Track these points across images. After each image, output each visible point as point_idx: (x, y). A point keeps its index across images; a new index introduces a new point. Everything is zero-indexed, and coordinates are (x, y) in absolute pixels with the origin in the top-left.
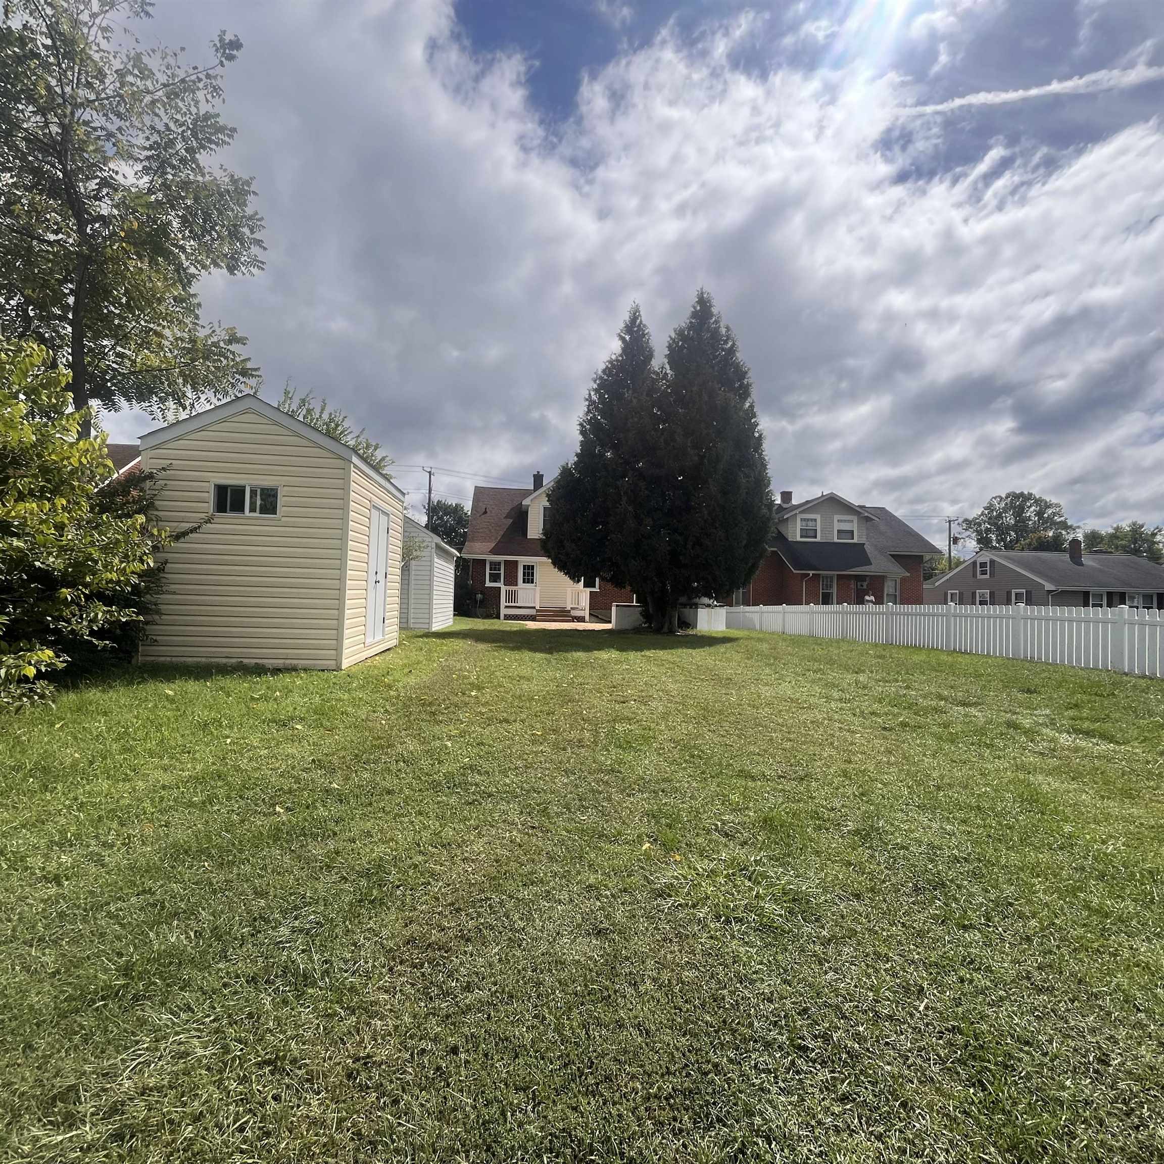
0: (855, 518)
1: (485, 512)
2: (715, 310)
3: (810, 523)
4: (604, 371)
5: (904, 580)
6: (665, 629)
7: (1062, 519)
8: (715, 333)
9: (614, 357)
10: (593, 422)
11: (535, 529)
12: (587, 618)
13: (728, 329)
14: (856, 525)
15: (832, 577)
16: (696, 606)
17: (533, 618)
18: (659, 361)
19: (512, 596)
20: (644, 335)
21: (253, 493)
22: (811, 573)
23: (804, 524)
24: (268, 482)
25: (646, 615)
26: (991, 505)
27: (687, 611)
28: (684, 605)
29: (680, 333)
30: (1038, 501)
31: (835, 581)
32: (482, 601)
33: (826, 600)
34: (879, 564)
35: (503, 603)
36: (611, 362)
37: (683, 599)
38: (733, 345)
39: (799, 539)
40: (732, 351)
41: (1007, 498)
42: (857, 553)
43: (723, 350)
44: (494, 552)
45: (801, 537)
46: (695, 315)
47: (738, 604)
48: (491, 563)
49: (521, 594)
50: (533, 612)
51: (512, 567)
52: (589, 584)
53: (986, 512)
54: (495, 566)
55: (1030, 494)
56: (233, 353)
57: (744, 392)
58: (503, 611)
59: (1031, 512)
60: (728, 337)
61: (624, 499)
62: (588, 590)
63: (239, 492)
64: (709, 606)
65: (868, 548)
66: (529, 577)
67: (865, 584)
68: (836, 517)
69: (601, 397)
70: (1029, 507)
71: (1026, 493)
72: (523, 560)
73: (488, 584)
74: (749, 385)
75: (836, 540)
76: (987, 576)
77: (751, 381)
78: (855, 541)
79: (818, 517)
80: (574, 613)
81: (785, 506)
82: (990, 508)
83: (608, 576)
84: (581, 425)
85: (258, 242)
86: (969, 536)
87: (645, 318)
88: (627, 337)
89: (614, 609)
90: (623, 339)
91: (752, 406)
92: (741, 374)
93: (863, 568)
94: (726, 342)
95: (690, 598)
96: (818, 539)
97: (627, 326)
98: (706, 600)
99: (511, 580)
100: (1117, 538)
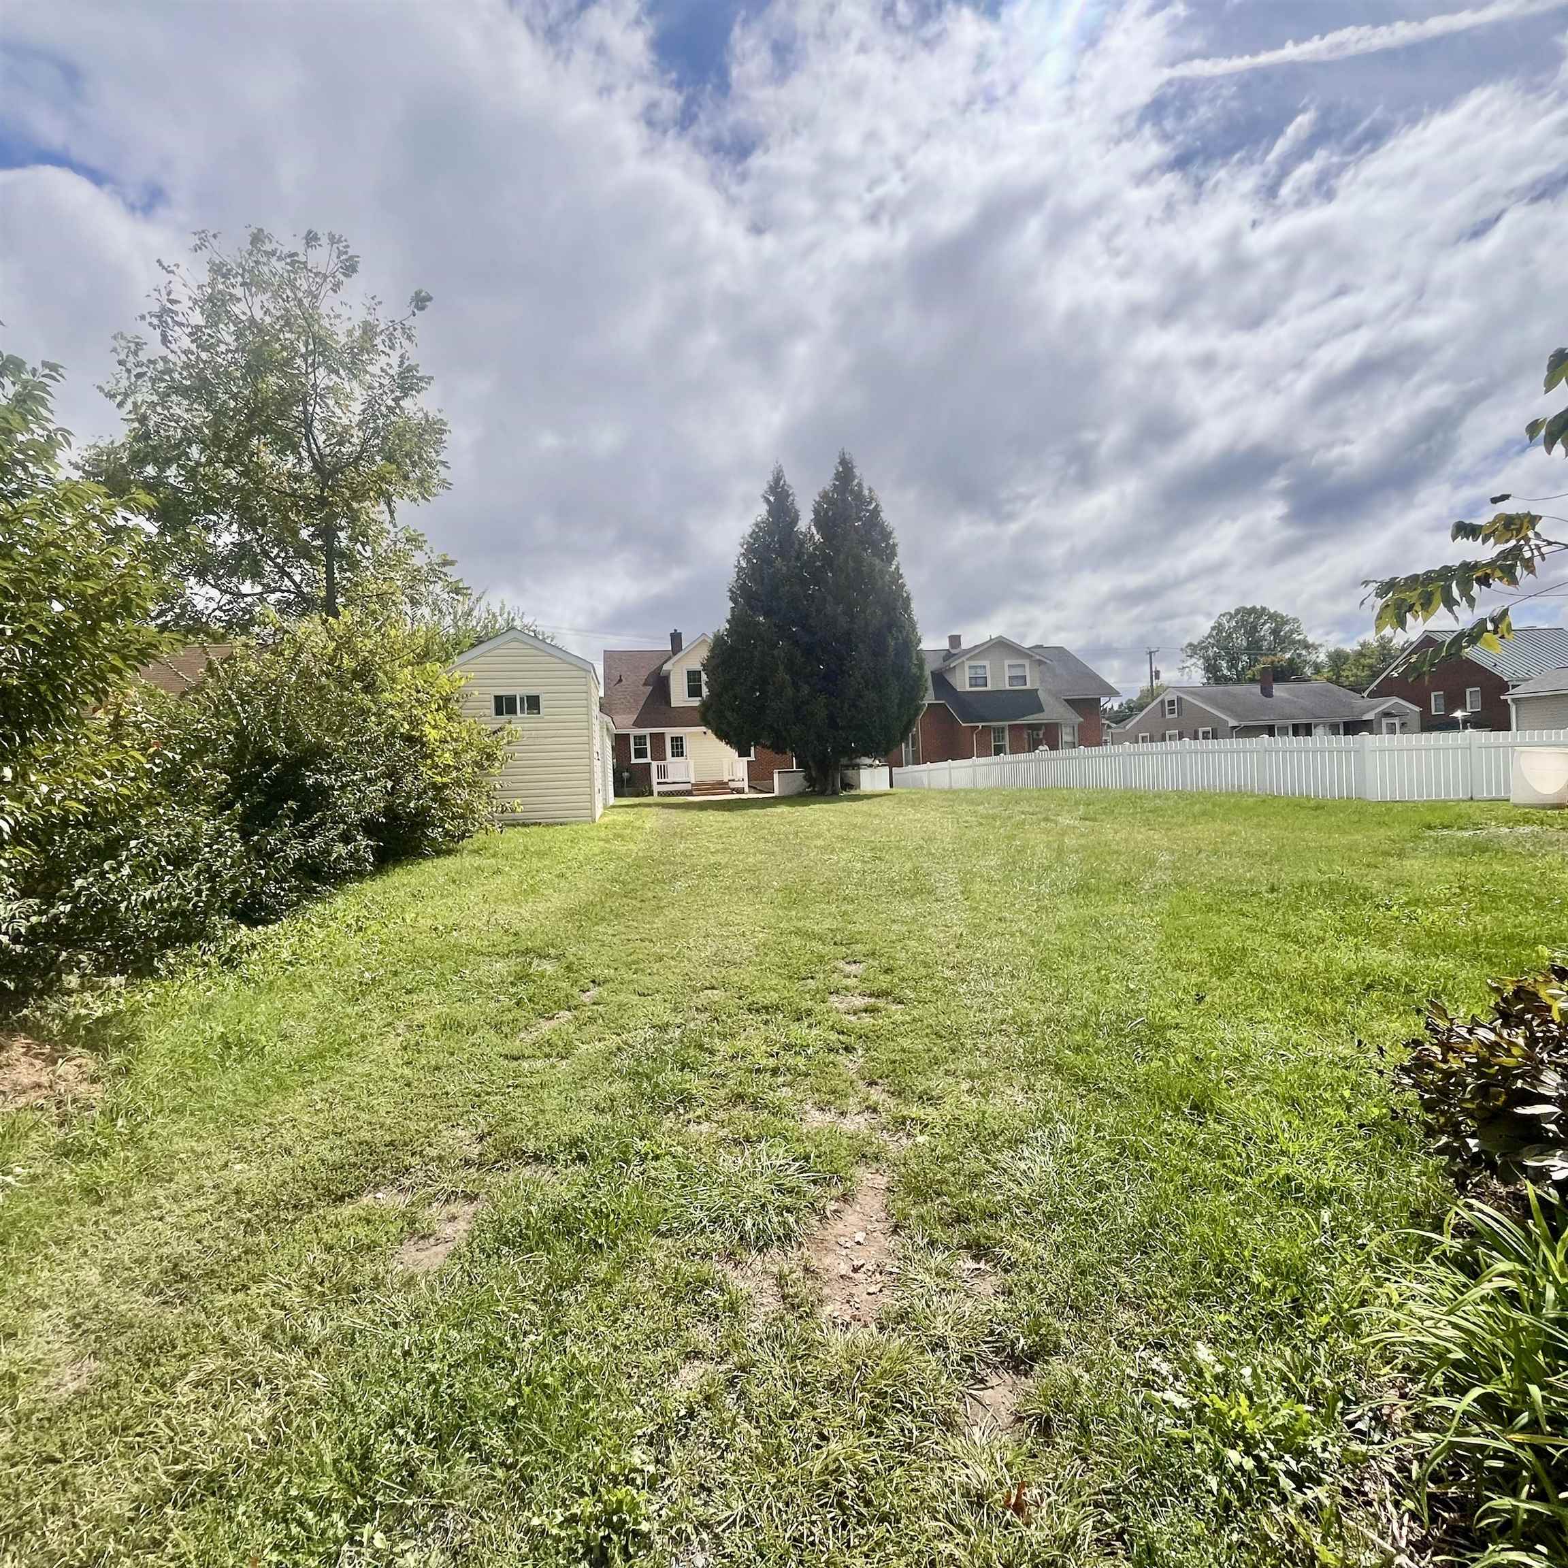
0: (1026, 663)
1: (620, 680)
2: (857, 472)
3: (979, 671)
4: (751, 536)
5: (1080, 726)
6: (829, 792)
7: (1301, 637)
8: (858, 496)
9: (759, 519)
10: (743, 587)
11: (679, 696)
12: (746, 790)
13: (870, 490)
14: (1027, 669)
15: (1003, 728)
16: (858, 766)
17: (689, 793)
18: (805, 522)
19: (662, 772)
20: (788, 496)
21: (522, 699)
22: (980, 725)
23: (973, 671)
24: (533, 692)
25: (809, 779)
26: (1220, 624)
27: (850, 773)
28: (847, 767)
29: (824, 496)
30: (1273, 617)
31: (1007, 732)
32: (629, 779)
33: (999, 750)
34: (1053, 711)
35: (655, 779)
36: (757, 525)
37: (844, 761)
38: (877, 505)
39: (968, 689)
40: (876, 512)
41: (1236, 614)
42: (1030, 701)
43: (868, 511)
44: (637, 724)
45: (971, 686)
46: (838, 476)
47: (907, 764)
48: (635, 737)
49: (670, 769)
50: (688, 787)
51: (658, 739)
52: (743, 753)
53: (1214, 633)
54: (640, 739)
55: (1264, 609)
56: (445, 575)
57: (890, 553)
58: (656, 788)
59: (1265, 630)
60: (872, 499)
61: (781, 668)
62: (746, 759)
63: (511, 700)
64: (871, 766)
65: (1042, 695)
66: (678, 750)
67: (1041, 733)
68: (1007, 662)
69: (749, 561)
70: (1263, 624)
71: (1258, 607)
72: (670, 732)
73: (634, 761)
74: (894, 545)
75: (1008, 687)
76: (1176, 715)
77: (896, 541)
78: (1028, 687)
79: (986, 663)
80: (732, 785)
81: (953, 651)
82: (1218, 628)
83: (768, 743)
84: (730, 590)
85: (443, 463)
86: (1194, 664)
87: (789, 479)
88: (772, 499)
89: (776, 776)
90: (768, 501)
91: (897, 568)
92: (886, 535)
93: (1035, 716)
94: (870, 503)
95: (851, 759)
96: (989, 688)
97: (771, 487)
98: (868, 761)
99: (659, 754)
100: (1364, 656)
